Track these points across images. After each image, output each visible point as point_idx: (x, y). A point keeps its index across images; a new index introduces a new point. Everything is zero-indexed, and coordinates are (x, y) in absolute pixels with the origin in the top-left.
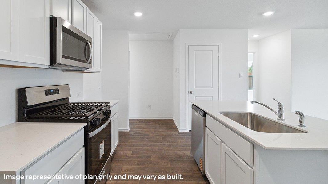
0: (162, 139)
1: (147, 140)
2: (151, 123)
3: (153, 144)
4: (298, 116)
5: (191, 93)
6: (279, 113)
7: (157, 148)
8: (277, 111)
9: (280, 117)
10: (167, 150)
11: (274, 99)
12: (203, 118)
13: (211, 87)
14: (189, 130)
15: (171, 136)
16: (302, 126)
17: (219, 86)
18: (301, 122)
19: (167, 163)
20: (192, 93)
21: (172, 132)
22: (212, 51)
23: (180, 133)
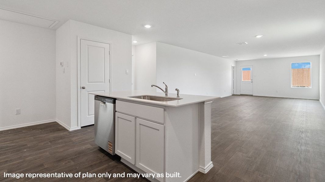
0: (50, 144)
1: (26, 151)
2: (23, 132)
3: (40, 151)
4: (177, 91)
5: (83, 88)
6: (166, 92)
7: (48, 153)
8: (165, 91)
9: (166, 95)
10: (63, 151)
11: (164, 83)
12: (112, 105)
13: (103, 82)
14: (81, 127)
15: (61, 138)
16: (179, 97)
17: (110, 81)
18: (178, 95)
19: (69, 162)
20: (85, 88)
21: (62, 134)
22: (104, 48)
23: (71, 133)
